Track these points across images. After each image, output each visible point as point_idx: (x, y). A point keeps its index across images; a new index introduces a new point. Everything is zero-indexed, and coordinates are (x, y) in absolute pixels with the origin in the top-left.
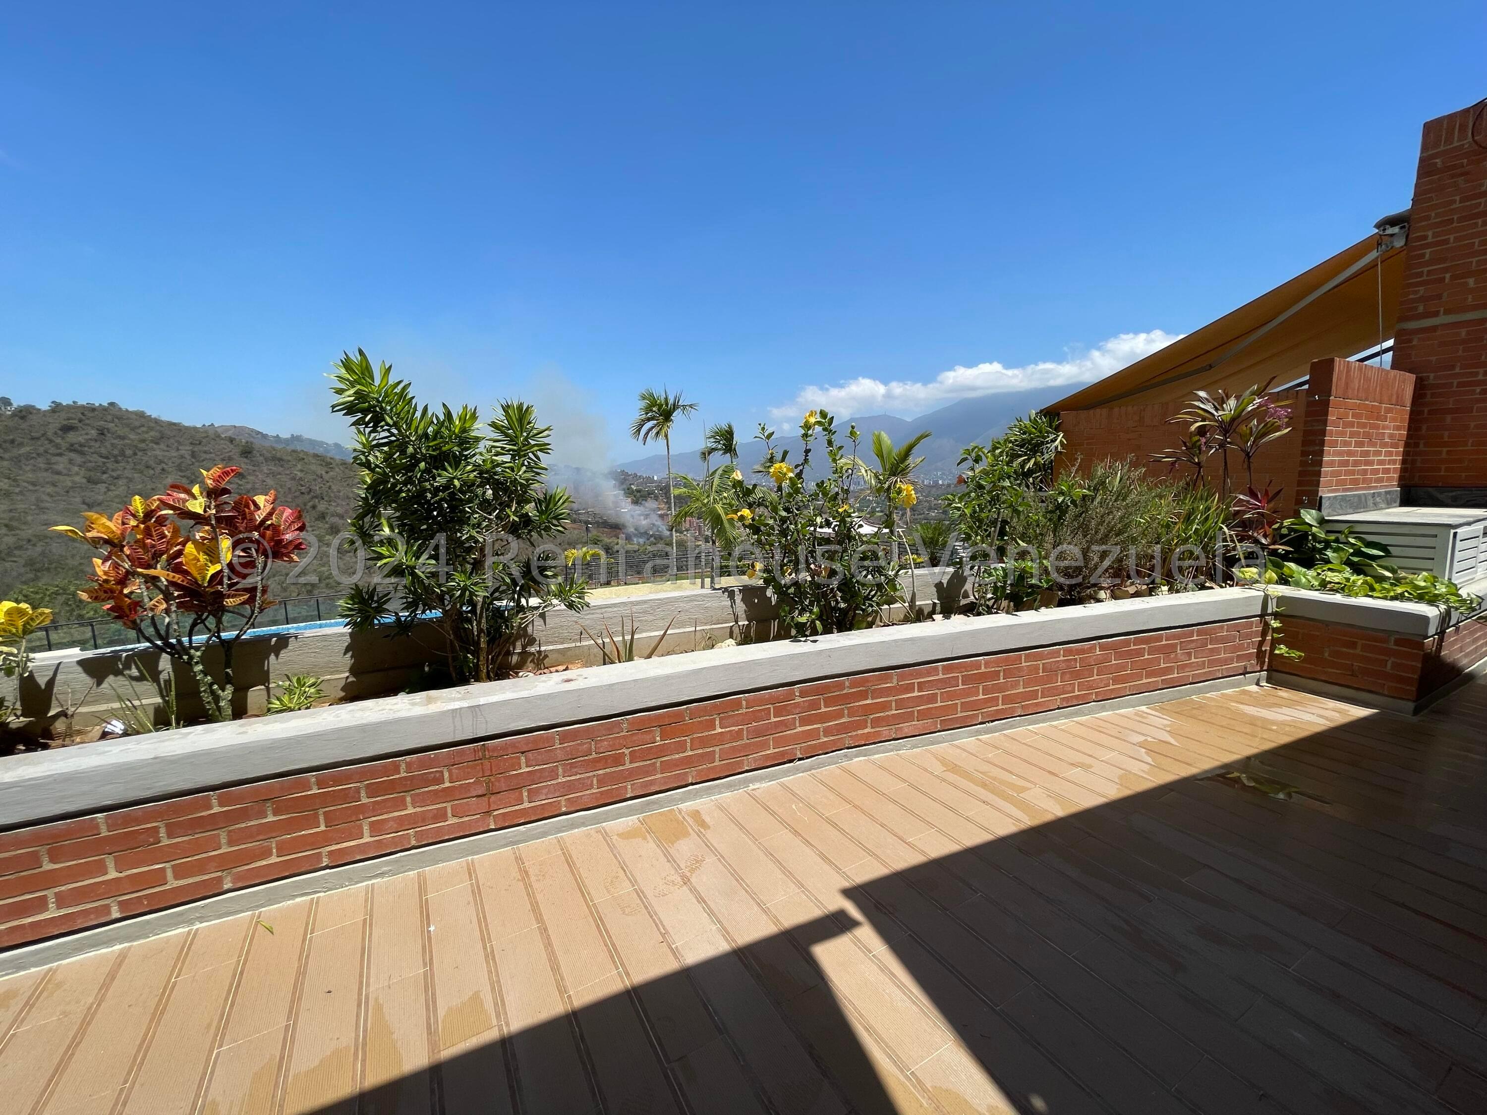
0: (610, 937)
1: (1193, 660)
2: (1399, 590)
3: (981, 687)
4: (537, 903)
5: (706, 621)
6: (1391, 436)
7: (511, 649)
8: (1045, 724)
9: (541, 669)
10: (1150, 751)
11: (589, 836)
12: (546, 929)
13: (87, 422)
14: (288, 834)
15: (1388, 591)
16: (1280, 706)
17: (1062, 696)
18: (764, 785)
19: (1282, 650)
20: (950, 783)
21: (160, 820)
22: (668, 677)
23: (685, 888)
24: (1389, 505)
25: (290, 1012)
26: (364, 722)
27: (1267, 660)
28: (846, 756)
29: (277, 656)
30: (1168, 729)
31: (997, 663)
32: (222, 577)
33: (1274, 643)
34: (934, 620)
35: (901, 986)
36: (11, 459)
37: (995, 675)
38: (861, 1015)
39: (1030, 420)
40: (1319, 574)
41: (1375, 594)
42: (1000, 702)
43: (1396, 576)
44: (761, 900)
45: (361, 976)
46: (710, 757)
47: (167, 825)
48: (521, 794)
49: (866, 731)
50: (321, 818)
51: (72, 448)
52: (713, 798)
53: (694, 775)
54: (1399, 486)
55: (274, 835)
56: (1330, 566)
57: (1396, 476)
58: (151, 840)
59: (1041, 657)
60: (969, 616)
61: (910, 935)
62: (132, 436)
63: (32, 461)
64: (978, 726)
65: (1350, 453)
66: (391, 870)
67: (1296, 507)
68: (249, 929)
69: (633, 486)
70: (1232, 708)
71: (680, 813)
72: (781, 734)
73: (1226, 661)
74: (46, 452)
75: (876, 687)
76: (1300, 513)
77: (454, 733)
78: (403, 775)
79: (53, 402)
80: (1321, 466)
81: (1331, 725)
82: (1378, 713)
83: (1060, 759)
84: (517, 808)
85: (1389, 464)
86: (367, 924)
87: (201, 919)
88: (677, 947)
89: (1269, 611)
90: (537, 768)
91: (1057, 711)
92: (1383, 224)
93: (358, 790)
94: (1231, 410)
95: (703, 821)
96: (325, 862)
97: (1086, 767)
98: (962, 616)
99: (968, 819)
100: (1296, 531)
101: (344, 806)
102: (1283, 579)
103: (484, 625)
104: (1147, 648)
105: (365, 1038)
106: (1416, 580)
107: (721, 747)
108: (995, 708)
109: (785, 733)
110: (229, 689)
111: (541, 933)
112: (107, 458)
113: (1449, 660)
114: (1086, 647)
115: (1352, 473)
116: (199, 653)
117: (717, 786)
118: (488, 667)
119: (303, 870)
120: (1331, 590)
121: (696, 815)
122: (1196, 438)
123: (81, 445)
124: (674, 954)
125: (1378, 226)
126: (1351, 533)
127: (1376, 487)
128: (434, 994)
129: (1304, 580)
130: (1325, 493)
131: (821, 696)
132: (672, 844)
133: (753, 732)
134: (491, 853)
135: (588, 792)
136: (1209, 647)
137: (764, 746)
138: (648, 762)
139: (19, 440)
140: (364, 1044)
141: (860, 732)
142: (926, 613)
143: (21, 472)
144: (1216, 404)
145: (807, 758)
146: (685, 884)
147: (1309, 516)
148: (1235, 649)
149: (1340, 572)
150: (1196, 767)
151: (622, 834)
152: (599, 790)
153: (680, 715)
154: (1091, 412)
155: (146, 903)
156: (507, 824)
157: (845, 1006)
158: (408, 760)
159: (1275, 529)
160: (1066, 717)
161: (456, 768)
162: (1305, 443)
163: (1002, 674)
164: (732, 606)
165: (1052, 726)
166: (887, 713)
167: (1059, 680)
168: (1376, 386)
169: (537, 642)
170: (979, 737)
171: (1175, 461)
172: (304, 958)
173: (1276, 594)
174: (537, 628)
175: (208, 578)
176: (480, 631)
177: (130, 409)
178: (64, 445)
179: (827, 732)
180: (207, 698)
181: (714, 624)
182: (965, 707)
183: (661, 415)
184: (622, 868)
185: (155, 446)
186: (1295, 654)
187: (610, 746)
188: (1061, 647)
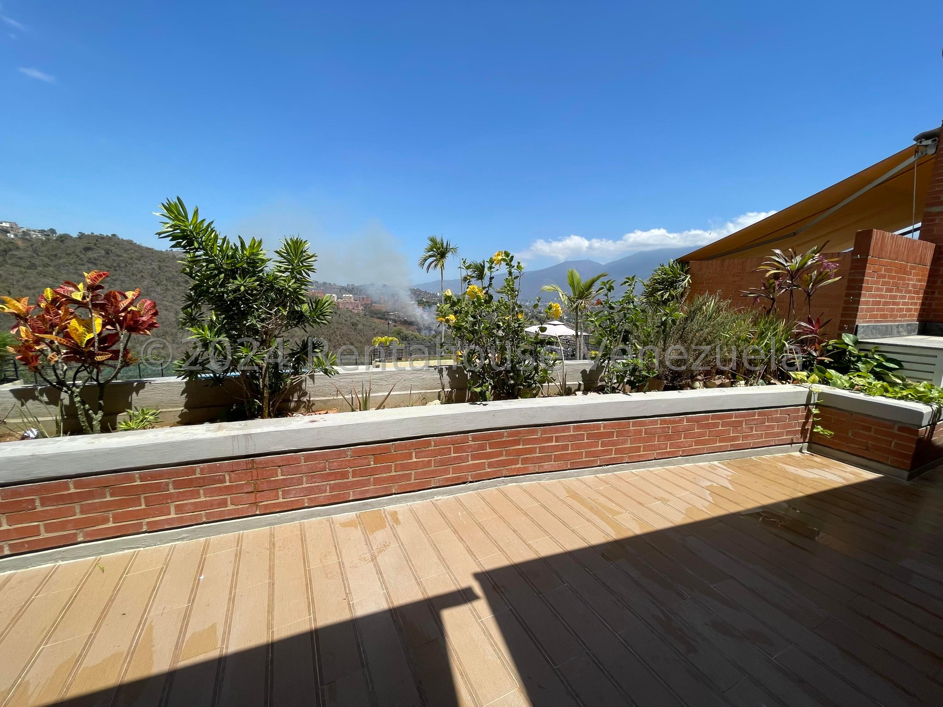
0: (312, 593)
1: (754, 432)
2: (905, 393)
3: (600, 442)
4: (274, 565)
5: (422, 387)
6: (914, 286)
7: (291, 398)
8: (644, 469)
9: (310, 412)
10: (713, 493)
11: (321, 523)
12: (273, 584)
13: (98, 245)
14: (120, 509)
15: (897, 393)
16: (812, 467)
17: (658, 451)
18: (445, 497)
19: (819, 429)
20: (568, 506)
21: (35, 495)
22: (381, 423)
23: (371, 563)
24: (909, 333)
25: (96, 626)
26: (173, 440)
27: (808, 435)
28: (503, 482)
29: (137, 394)
30: (729, 478)
31: (612, 427)
32: (94, 342)
33: (814, 424)
34: (576, 395)
35: (494, 645)
36: (55, 266)
37: (611, 434)
38: (461, 663)
39: (669, 267)
40: (851, 379)
41: (888, 395)
42: (613, 452)
43: (905, 383)
44: (418, 576)
45: (147, 606)
46: (408, 477)
47: (40, 498)
48: (278, 493)
49: (517, 466)
50: (143, 501)
51: (90, 261)
52: (408, 504)
53: (396, 488)
54: (918, 320)
55: (111, 509)
56: (859, 373)
57: (916, 314)
58: (30, 507)
59: (644, 424)
60: (600, 394)
61: (511, 610)
62: (125, 256)
63: (66, 268)
64: (597, 468)
65: (881, 296)
66: (188, 537)
67: (839, 332)
68: (90, 568)
69: (424, 299)
70: (779, 467)
71: (384, 512)
72: (458, 465)
73: (778, 435)
74: (75, 263)
75: (526, 437)
76: (841, 336)
77: (233, 451)
78: (198, 476)
79: (80, 233)
80: (858, 304)
81: (846, 483)
82: (881, 477)
83: (649, 494)
84: (274, 502)
85: (911, 305)
86: (164, 572)
87: (63, 559)
88: (353, 603)
89: (812, 402)
90: (289, 477)
91: (654, 461)
92: (919, 138)
93: (167, 484)
94: (797, 263)
95: (397, 519)
96: (145, 528)
97: (664, 501)
98: (595, 393)
99: (573, 531)
100: (837, 348)
101: (158, 493)
102: (825, 381)
103: (267, 382)
104: (721, 422)
105: (135, 647)
106: (918, 386)
107: (416, 471)
108: (609, 456)
109: (461, 464)
110: (100, 414)
111: (270, 586)
112: (110, 268)
113: (938, 444)
114: (677, 419)
115: (883, 310)
116: (78, 390)
117: (413, 496)
118: (269, 409)
119: (130, 532)
120: (857, 390)
121: (394, 514)
122: (772, 281)
123: (95, 260)
124: (350, 608)
125: (916, 139)
126: (876, 351)
127: (900, 321)
128: (188, 622)
129: (839, 382)
130: (860, 323)
131: (487, 441)
132: (373, 533)
133: (438, 462)
134: (256, 529)
135: (323, 495)
136: (767, 424)
137: (446, 472)
138: (365, 478)
139: (59, 255)
140: (134, 652)
141: (513, 467)
142: (573, 390)
143: (60, 274)
144: (787, 258)
145: (476, 481)
146: (372, 560)
147: (848, 338)
148: (785, 426)
149: (864, 377)
150: (742, 506)
151: (343, 523)
152: (331, 494)
153: (388, 448)
154: (710, 262)
155: (27, 546)
156: (267, 512)
157: (452, 656)
158: (201, 466)
159: (823, 346)
160: (661, 465)
161: (234, 474)
162: (849, 288)
163: (615, 434)
164: (440, 378)
165: (649, 471)
166: (533, 455)
167: (656, 440)
168: (905, 250)
169: (308, 395)
170: (598, 475)
171: (758, 297)
172: (116, 590)
173: (817, 390)
174: (308, 385)
175: (85, 342)
176: (264, 385)
177: (124, 239)
178: (85, 259)
179: (491, 465)
180: (82, 418)
181: (428, 389)
182: (588, 454)
183: (438, 254)
184: (335, 546)
185: (138, 262)
186: (828, 432)
187: (339, 466)
188: (659, 418)
